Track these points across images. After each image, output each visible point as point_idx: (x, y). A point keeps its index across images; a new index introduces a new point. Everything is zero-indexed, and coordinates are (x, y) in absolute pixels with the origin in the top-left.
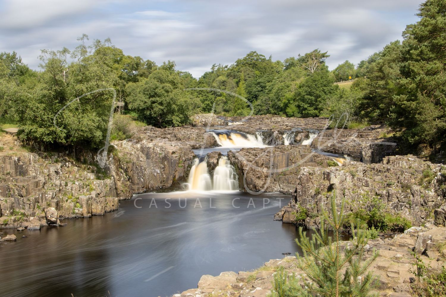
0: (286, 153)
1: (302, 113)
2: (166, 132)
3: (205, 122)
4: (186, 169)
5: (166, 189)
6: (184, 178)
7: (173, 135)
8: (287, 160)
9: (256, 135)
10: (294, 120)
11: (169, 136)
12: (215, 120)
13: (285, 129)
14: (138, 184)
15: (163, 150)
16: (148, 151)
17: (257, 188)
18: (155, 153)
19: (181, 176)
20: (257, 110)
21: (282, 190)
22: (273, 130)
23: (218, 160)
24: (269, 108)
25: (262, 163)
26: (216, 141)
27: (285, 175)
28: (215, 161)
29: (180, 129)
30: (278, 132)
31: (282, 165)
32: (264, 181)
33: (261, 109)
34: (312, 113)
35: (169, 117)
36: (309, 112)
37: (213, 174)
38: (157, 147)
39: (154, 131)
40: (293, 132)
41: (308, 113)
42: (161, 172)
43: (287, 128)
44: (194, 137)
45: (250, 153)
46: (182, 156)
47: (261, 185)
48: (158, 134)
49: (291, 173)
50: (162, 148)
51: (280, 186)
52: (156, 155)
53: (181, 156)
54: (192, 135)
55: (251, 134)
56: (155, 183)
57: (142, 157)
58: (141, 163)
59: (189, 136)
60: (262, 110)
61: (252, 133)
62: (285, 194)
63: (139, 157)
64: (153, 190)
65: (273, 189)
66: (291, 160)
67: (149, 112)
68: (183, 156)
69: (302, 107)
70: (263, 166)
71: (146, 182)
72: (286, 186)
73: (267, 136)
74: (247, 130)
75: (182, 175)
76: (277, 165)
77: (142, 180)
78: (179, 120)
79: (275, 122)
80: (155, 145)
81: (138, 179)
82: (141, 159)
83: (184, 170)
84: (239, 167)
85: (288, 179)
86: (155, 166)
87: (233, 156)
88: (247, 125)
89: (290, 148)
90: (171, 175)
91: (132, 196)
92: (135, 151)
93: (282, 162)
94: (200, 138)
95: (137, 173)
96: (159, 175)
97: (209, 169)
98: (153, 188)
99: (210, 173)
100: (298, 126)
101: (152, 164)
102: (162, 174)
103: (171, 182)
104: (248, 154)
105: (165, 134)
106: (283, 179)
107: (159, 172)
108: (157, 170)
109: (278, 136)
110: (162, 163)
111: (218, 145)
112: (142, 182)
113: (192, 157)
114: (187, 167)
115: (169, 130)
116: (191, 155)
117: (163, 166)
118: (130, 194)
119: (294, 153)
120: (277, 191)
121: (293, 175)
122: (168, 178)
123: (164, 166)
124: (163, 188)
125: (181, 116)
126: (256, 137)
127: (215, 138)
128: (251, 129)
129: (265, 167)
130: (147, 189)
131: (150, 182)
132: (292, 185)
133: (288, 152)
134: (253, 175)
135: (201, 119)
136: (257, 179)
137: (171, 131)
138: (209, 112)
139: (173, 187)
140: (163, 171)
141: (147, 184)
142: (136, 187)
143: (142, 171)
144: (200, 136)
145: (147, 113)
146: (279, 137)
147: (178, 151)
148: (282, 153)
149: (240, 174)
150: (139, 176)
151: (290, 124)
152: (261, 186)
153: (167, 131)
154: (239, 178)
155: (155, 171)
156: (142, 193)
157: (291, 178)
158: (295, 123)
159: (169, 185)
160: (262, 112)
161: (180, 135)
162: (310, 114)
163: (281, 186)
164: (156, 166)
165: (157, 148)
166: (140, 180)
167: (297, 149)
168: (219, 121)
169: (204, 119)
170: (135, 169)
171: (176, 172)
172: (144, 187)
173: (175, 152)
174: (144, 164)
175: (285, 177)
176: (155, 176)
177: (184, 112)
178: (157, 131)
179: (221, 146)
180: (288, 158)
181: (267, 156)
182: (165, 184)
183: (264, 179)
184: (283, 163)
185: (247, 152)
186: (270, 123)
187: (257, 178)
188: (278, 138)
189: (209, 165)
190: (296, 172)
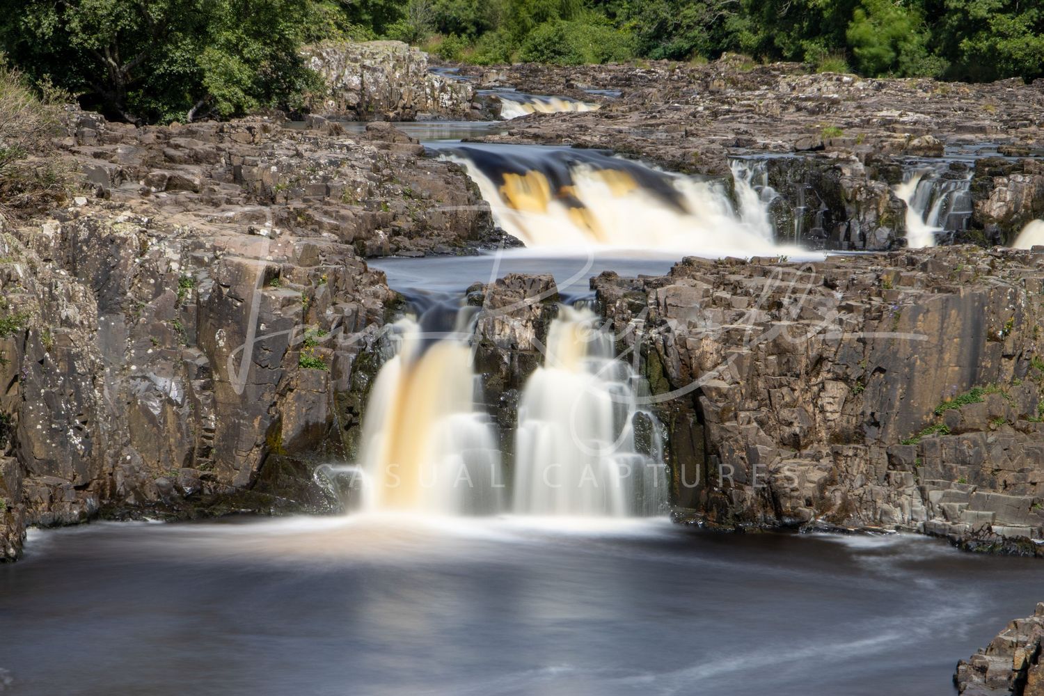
0: (964, 292)
1: (952, 53)
2: (177, 147)
3: (362, 90)
4: (345, 377)
5: (218, 499)
6: (336, 437)
7: (220, 168)
8: (969, 340)
9: (732, 180)
10: (920, 93)
11: (195, 174)
12: (420, 84)
13: (901, 146)
14: (50, 466)
15: (199, 262)
16: (105, 263)
17: (787, 505)
18: (153, 275)
19: (316, 425)
20: (648, 29)
21: (938, 520)
22: (833, 155)
23: (541, 330)
24: (722, 18)
25: (813, 353)
26: (485, 216)
27: (956, 432)
28: (526, 336)
29: (265, 129)
30: (867, 164)
31: (939, 366)
32: (825, 462)
33: (672, 21)
34: (1019, 55)
35: (180, 53)
36: (1001, 45)
37: (513, 416)
38: (160, 239)
39: (101, 141)
40: (957, 169)
41: (992, 49)
42: (188, 393)
43: (915, 142)
44: (355, 184)
45: (735, 288)
46: (318, 297)
47: (809, 490)
48: (126, 156)
49: (994, 418)
50: (191, 246)
51: (925, 499)
52: (158, 290)
53: (313, 299)
54: (345, 169)
55: (697, 171)
56: (152, 463)
57: (71, 298)
58: (74, 334)
59: (325, 179)
60: (677, 26)
61: (705, 169)
62: (968, 549)
63: (54, 298)
64: (143, 508)
65: (885, 513)
66: (992, 337)
67: (53, 18)
68: (325, 298)
69: (956, 10)
70: (824, 375)
71: (101, 454)
72: (967, 497)
73: (800, 190)
74: (674, 151)
75: (322, 415)
76: (912, 366)
77: (77, 441)
78: (245, 74)
79: (810, 104)
80: (149, 225)
81: (53, 433)
82: (69, 311)
83: (331, 383)
84: (674, 373)
85: (979, 454)
86: (153, 360)
87: (631, 306)
88: (635, 116)
89: (984, 266)
90: (254, 416)
91: (21, 542)
92: (30, 261)
93: (941, 352)
94: (390, 194)
95: (49, 400)
96: (177, 415)
97: (485, 381)
98: (139, 495)
99: (491, 410)
100: (960, 129)
101: (129, 342)
102: (196, 404)
103: (249, 459)
104: (726, 295)
105: (171, 159)
106: (946, 453)
107: (175, 394)
108: (162, 382)
109: (870, 191)
110: (197, 343)
111: (497, 238)
112: (75, 453)
113: (379, 304)
114: (354, 370)
115: (191, 133)
116: (375, 295)
117: (203, 361)
118: (14, 527)
119: (1015, 296)
120: (910, 530)
121: (1009, 430)
122: (232, 434)
123: (210, 355)
124: (201, 491)
125: (255, 48)
126: (733, 197)
127: (478, 195)
128: (697, 145)
129: (836, 379)
130: (102, 497)
131: (117, 454)
132: (1000, 494)
133: (980, 290)
134: (762, 423)
135: (334, 74)
136: (786, 453)
137: (205, 140)
138: (379, 31)
139: (264, 489)
140: (204, 388)
141: (107, 468)
142: (38, 485)
143: (78, 387)
144: (391, 179)
145: (38, 26)
146: (873, 198)
147: (299, 269)
148: (937, 296)
149: (681, 420)
150: (58, 416)
151: (912, 117)
152: (809, 494)
153: (181, 141)
154: (669, 445)
155: (152, 388)
156: (75, 524)
157: (997, 451)
158: (938, 114)
159: (239, 478)
160: (677, 43)
161: (266, 172)
162: (1009, 58)
163: (935, 495)
164: (161, 355)
165: (164, 246)
166: (65, 442)
167: (1028, 269)
168: (443, 89)
169: (353, 72)
170: (30, 371)
171: (282, 395)
172: (85, 487)
173: (277, 275)
174: (87, 346)
175: (959, 442)
176: (152, 419)
177: (272, 23)
178: (115, 140)
179: (516, 243)
180: (977, 326)
181: (849, 309)
182: (217, 472)
183: (826, 450)
184: (947, 356)
185: (721, 283)
186: (776, 110)
187: (783, 443)
188: (868, 202)
189: (486, 359)
190: (1022, 417)
